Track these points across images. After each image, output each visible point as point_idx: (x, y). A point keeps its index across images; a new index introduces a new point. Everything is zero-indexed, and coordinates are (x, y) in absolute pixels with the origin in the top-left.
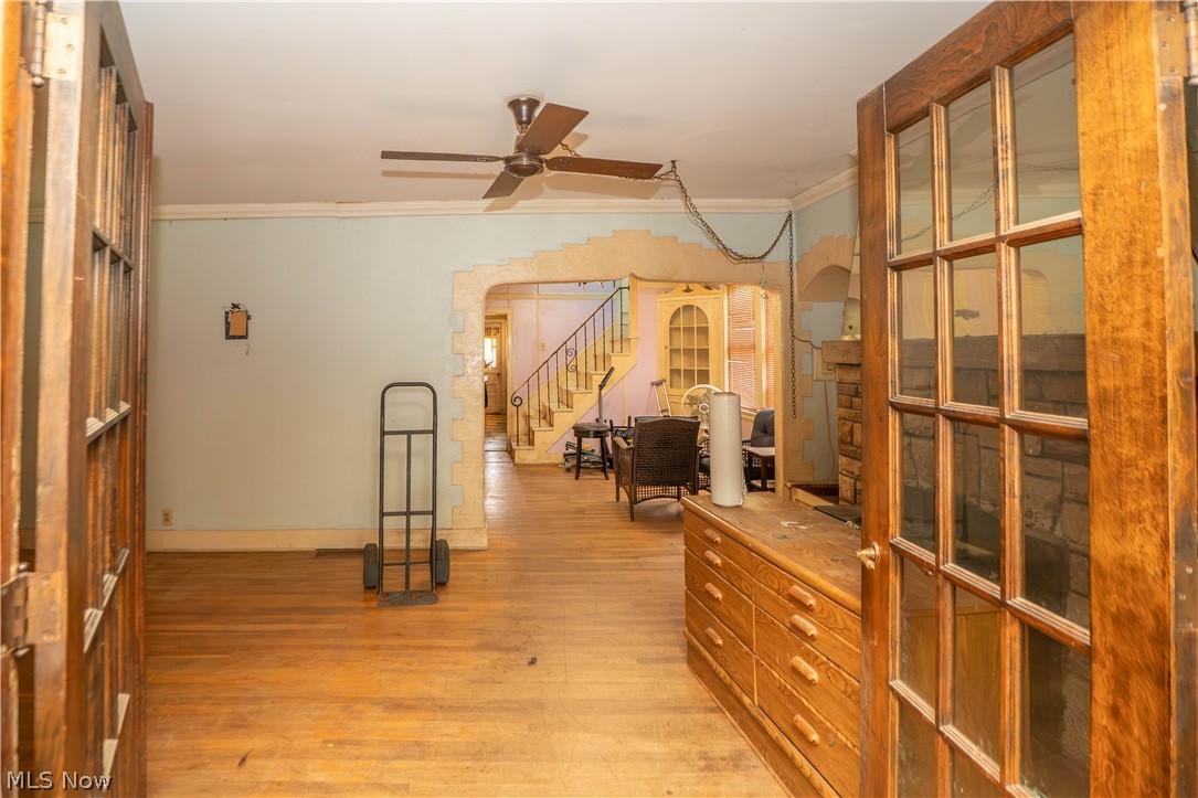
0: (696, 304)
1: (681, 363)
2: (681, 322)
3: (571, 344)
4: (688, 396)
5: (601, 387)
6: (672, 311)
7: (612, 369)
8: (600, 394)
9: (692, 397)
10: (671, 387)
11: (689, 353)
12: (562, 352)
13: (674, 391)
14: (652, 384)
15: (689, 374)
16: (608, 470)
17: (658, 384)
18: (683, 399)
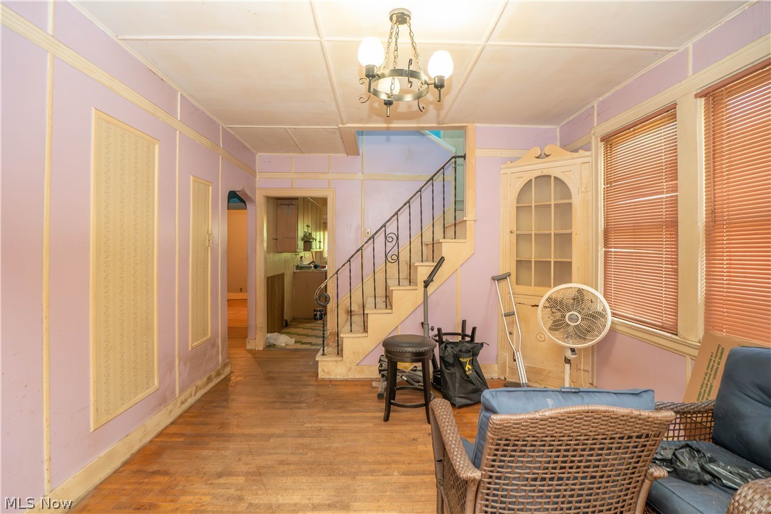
0: (555, 173)
1: (533, 253)
2: (533, 198)
3: (391, 228)
4: (549, 300)
5: (427, 284)
6: (519, 184)
7: (442, 259)
8: (425, 293)
9: (555, 301)
10: (517, 284)
11: (543, 238)
12: (380, 239)
13: (522, 289)
14: (494, 279)
15: (543, 265)
16: (432, 392)
17: (500, 279)
18: (542, 302)
